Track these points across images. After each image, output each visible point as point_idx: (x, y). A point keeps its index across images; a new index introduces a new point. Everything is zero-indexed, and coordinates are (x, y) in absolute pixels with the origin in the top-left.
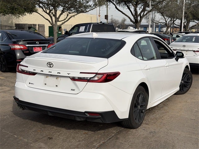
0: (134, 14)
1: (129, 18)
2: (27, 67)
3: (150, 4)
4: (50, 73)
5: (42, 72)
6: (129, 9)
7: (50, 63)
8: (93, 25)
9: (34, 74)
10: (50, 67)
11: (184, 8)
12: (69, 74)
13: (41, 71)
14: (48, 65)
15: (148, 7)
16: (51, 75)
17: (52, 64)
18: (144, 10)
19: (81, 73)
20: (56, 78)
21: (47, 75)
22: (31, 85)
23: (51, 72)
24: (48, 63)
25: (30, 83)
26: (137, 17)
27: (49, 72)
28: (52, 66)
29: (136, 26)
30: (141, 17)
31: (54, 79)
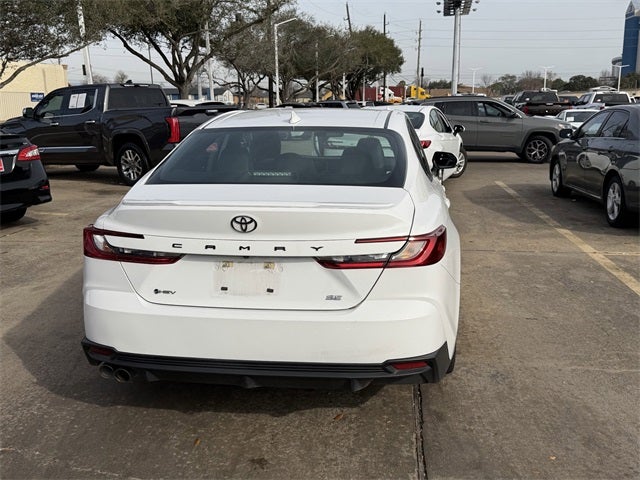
0: (171, 62)
1: (162, 72)
2: (141, 237)
3: (208, 39)
4: (245, 253)
5: (210, 251)
6: (158, 48)
7: (243, 218)
8: (111, 90)
9: (171, 258)
10: (244, 231)
11: (276, 49)
12: (317, 249)
13: (207, 247)
14: (237, 226)
15: (203, 44)
16: (247, 257)
17: (252, 220)
18: (194, 53)
19: (357, 241)
20: (263, 265)
21: (228, 259)
22: (161, 298)
23: (248, 248)
24: (234, 219)
25: (156, 291)
26: (181, 70)
27: (241, 248)
28: (251, 226)
29: (180, 90)
30: (188, 70)
31: (259, 268)
